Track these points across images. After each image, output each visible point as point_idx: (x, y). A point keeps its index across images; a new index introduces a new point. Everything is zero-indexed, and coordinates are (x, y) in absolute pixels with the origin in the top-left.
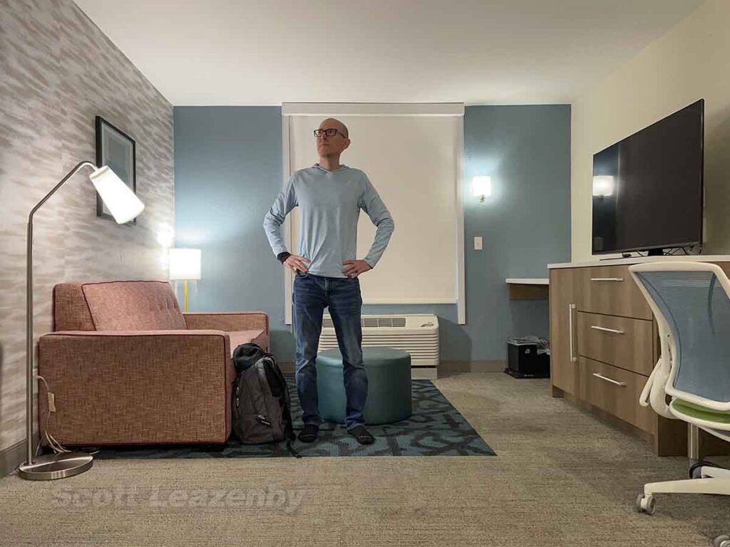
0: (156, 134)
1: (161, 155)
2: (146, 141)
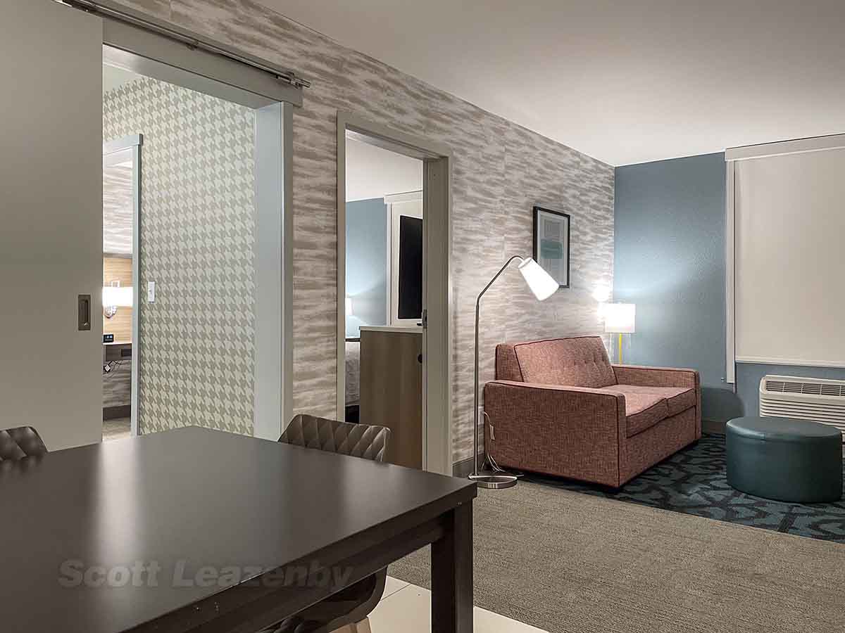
0: (594, 200)
1: (598, 217)
2: (583, 210)
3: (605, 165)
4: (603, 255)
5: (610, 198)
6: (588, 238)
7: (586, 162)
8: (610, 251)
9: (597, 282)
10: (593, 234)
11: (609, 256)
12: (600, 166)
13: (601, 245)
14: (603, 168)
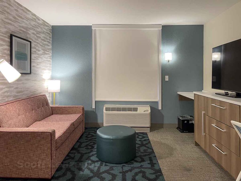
3: (48, 24)
4: (47, 60)
5: (50, 37)
6: (40, 52)
7: (39, 20)
8: (50, 59)
9: (45, 71)
10: (43, 51)
11: (50, 61)
12: (45, 23)
13: (46, 56)
14: (47, 24)
